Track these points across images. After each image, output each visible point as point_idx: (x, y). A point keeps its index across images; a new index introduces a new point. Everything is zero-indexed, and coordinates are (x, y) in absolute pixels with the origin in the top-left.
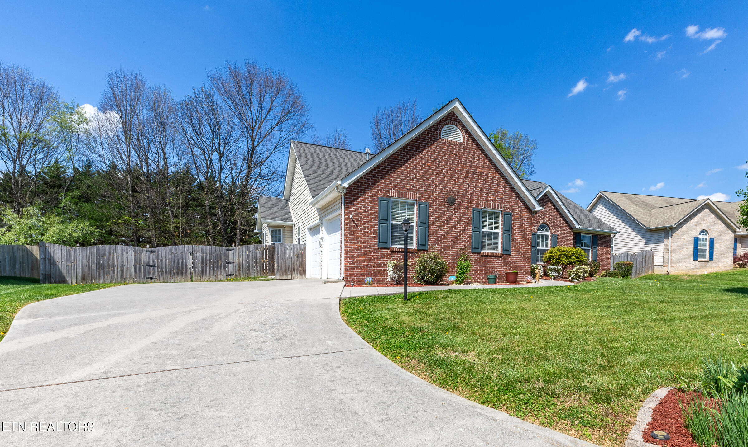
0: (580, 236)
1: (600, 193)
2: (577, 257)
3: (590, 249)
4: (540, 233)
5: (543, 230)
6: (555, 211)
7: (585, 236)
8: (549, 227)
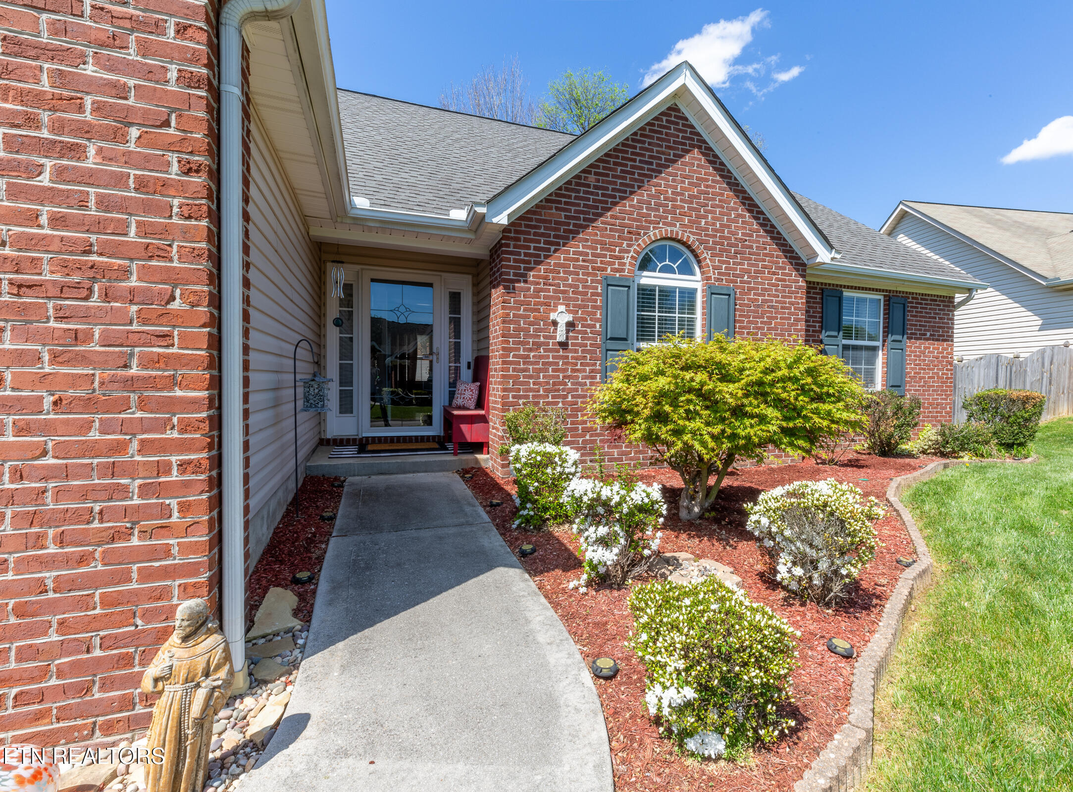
0: (840, 298)
1: (901, 206)
2: (790, 410)
3: (874, 349)
4: (649, 279)
5: (667, 269)
6: (720, 187)
7: (859, 300)
8: (696, 256)
